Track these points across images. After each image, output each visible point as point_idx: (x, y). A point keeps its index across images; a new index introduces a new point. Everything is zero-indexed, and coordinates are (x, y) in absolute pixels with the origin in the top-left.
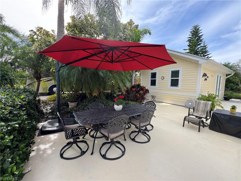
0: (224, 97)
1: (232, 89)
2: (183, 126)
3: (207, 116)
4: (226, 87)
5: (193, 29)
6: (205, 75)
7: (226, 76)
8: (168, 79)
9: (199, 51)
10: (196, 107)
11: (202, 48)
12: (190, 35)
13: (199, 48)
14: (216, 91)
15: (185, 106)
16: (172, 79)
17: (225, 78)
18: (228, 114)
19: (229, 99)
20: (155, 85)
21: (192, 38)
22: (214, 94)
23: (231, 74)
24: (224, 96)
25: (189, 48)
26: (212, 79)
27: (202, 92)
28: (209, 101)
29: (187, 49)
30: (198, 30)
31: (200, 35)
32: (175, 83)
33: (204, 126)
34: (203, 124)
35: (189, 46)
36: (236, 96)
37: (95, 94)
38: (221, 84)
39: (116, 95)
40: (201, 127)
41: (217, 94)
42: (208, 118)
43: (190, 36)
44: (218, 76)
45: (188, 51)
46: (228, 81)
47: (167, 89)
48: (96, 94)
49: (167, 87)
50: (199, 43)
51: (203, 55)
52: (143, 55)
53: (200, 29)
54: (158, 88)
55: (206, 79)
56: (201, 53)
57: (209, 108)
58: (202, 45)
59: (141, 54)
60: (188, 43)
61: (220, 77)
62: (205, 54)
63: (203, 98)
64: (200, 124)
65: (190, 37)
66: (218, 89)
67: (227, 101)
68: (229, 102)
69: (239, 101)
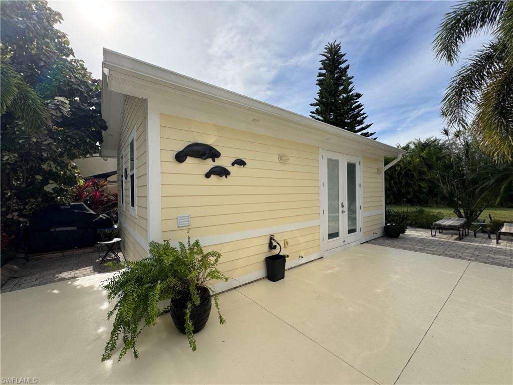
5: (327, 55)
16: (131, 177)
17: (378, 169)
24: (387, 223)
38: (359, 190)
47: (129, 216)
65: (320, 75)
66: (343, 206)
67: (389, 242)
68: (389, 246)
69: (422, 241)
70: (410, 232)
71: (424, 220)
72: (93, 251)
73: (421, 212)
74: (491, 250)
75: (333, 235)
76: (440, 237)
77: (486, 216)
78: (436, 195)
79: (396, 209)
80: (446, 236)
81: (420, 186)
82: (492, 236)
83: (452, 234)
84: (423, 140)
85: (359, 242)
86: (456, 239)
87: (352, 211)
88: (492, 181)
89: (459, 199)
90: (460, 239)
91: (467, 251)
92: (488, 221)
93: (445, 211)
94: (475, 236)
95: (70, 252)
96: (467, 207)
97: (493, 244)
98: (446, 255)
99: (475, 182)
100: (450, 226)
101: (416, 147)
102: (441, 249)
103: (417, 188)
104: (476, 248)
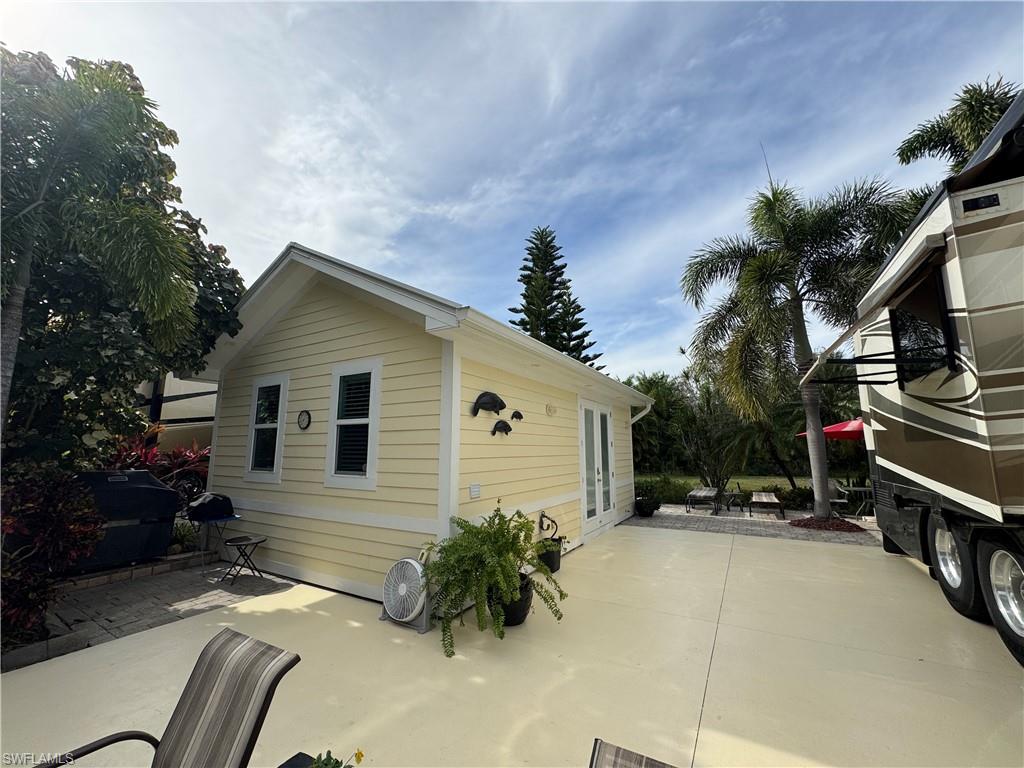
5: (536, 242)
7: (633, 416)
12: (526, 260)
14: (590, 482)
16: (342, 428)
17: (626, 423)
19: (652, 512)
21: (533, 271)
24: (636, 497)
29: (521, 311)
30: (550, 245)
31: (558, 263)
32: (352, 453)
36: (677, 491)
38: (611, 450)
43: (531, 264)
44: (588, 413)
47: (320, 490)
49: (321, 478)
60: (521, 288)
61: (604, 418)
65: (525, 268)
66: (599, 473)
67: (644, 521)
68: (648, 526)
69: (678, 518)
70: (665, 510)
71: (673, 492)
72: (169, 569)
73: (667, 482)
74: (747, 523)
75: (591, 513)
76: (696, 513)
77: (733, 485)
78: (669, 458)
79: (643, 479)
80: (700, 511)
81: (649, 443)
82: (745, 509)
83: (707, 509)
84: (649, 375)
85: (612, 524)
86: (712, 514)
87: (606, 482)
88: (737, 442)
89: (705, 463)
90: (716, 512)
91: (727, 525)
92: (736, 491)
93: (694, 481)
94: (728, 509)
95: (124, 574)
96: (714, 475)
97: (747, 516)
98: (710, 531)
99: (719, 441)
100: (705, 497)
101: (641, 383)
102: (702, 525)
103: (646, 447)
104: (734, 522)
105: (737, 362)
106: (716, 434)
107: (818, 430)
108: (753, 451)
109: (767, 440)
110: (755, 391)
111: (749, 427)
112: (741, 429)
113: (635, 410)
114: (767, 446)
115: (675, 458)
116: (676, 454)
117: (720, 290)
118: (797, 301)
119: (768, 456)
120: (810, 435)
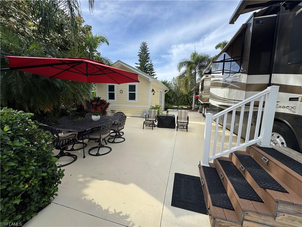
0: (165, 108)
1: (169, 103)
2: (143, 129)
3: (156, 120)
4: (166, 100)
6: (153, 90)
7: (165, 92)
8: (126, 93)
9: (147, 68)
10: (150, 114)
11: (149, 65)
12: (140, 50)
13: (147, 64)
14: (160, 103)
15: (142, 117)
16: (129, 93)
18: (166, 115)
20: (114, 99)
21: (142, 54)
22: (158, 105)
23: (167, 91)
25: (140, 62)
26: (157, 94)
27: (152, 104)
28: (156, 109)
29: (139, 64)
30: (146, 47)
31: (148, 52)
32: (132, 97)
33: (155, 126)
34: (154, 126)
35: (140, 61)
36: (170, 107)
37: (47, 110)
38: (162, 98)
39: (69, 111)
40: (153, 127)
41: (161, 105)
42: (157, 120)
44: (160, 92)
45: (139, 66)
46: (167, 96)
47: (126, 102)
48: (49, 110)
49: (126, 101)
50: (147, 60)
51: (151, 72)
52: (117, 73)
53: (148, 47)
54: (117, 102)
55: (154, 94)
56: (149, 69)
57: (156, 114)
58: (149, 63)
59: (115, 72)
60: (138, 58)
61: (162, 92)
62: (152, 72)
63: (153, 108)
64: (153, 125)
65: (140, 53)
76: (174, 110)
88: (182, 98)
89: (176, 102)
96: (177, 104)
99: (179, 98)
100: (176, 107)
105: (185, 84)
106: (178, 96)
107: (195, 96)
108: (185, 99)
109: (187, 98)
110: (186, 89)
111: (184, 95)
112: (183, 95)
113: (165, 91)
114: (187, 99)
115: (168, 101)
116: (168, 100)
117: (184, 69)
118: (196, 73)
119: (187, 101)
120: (194, 97)
